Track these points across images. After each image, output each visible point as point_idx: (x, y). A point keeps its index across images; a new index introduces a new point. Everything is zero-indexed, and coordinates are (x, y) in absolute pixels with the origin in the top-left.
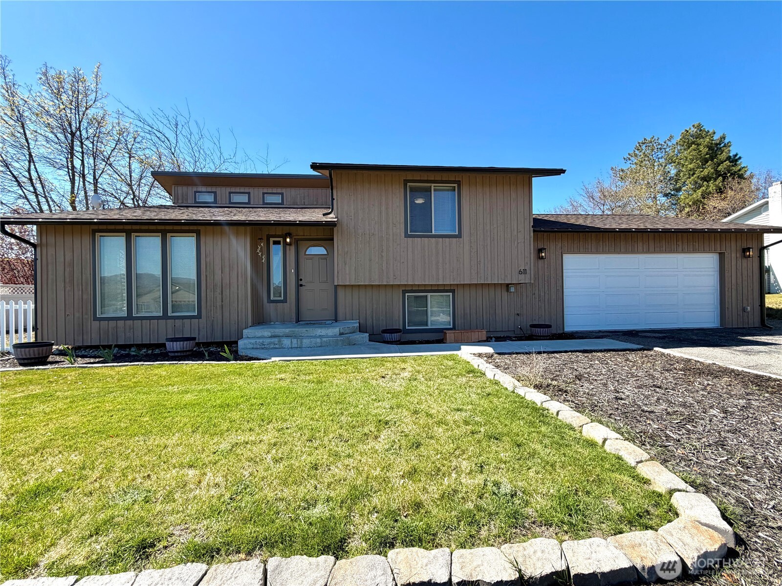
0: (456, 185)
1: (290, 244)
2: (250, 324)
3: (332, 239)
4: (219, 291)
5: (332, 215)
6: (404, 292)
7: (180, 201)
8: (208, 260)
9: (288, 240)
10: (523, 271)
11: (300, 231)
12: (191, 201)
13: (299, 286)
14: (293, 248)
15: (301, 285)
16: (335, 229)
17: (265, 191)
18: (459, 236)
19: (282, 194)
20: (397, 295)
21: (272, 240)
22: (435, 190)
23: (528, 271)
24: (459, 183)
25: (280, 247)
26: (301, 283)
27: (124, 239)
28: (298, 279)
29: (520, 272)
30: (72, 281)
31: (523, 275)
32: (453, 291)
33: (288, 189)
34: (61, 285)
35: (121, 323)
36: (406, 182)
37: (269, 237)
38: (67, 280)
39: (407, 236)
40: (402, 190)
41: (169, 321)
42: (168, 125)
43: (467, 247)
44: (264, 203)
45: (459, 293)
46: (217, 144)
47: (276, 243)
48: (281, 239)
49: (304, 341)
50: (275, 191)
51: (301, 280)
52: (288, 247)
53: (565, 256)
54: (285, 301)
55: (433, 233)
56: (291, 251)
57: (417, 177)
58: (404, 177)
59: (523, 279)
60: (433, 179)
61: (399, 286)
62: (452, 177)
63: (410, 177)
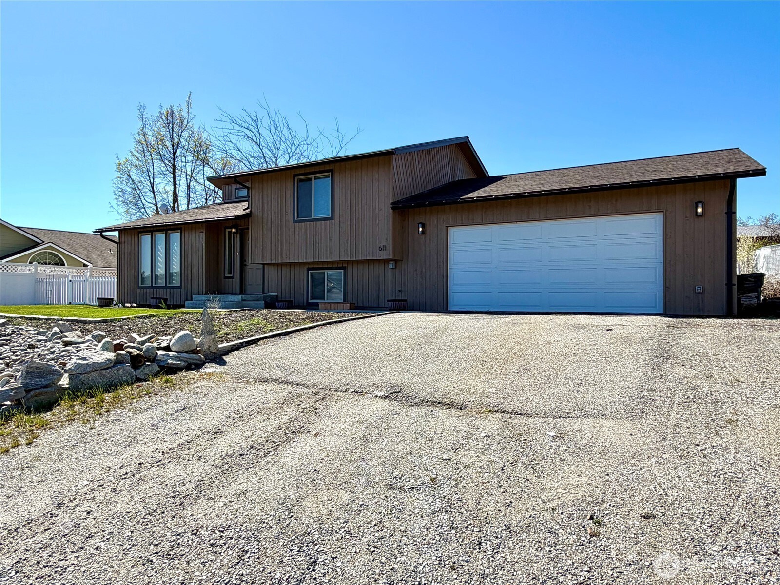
0: (330, 173)
1: (236, 233)
2: (204, 293)
5: (249, 210)
6: (308, 269)
9: (233, 230)
10: (382, 247)
13: (243, 265)
14: (238, 236)
15: (245, 265)
16: (251, 219)
18: (332, 218)
20: (303, 272)
21: (227, 230)
22: (315, 179)
23: (387, 248)
24: (332, 171)
26: (245, 263)
27: (150, 237)
28: (242, 260)
29: (380, 249)
31: (382, 251)
32: (344, 268)
34: (126, 267)
35: (148, 291)
36: (295, 176)
37: (225, 228)
39: (295, 222)
40: (293, 183)
43: (337, 228)
45: (349, 270)
51: (245, 261)
52: (235, 235)
54: (233, 277)
55: (313, 218)
56: (237, 238)
57: (302, 171)
58: (293, 172)
59: (383, 255)
60: (313, 170)
61: (304, 263)
62: (327, 167)
63: (298, 172)
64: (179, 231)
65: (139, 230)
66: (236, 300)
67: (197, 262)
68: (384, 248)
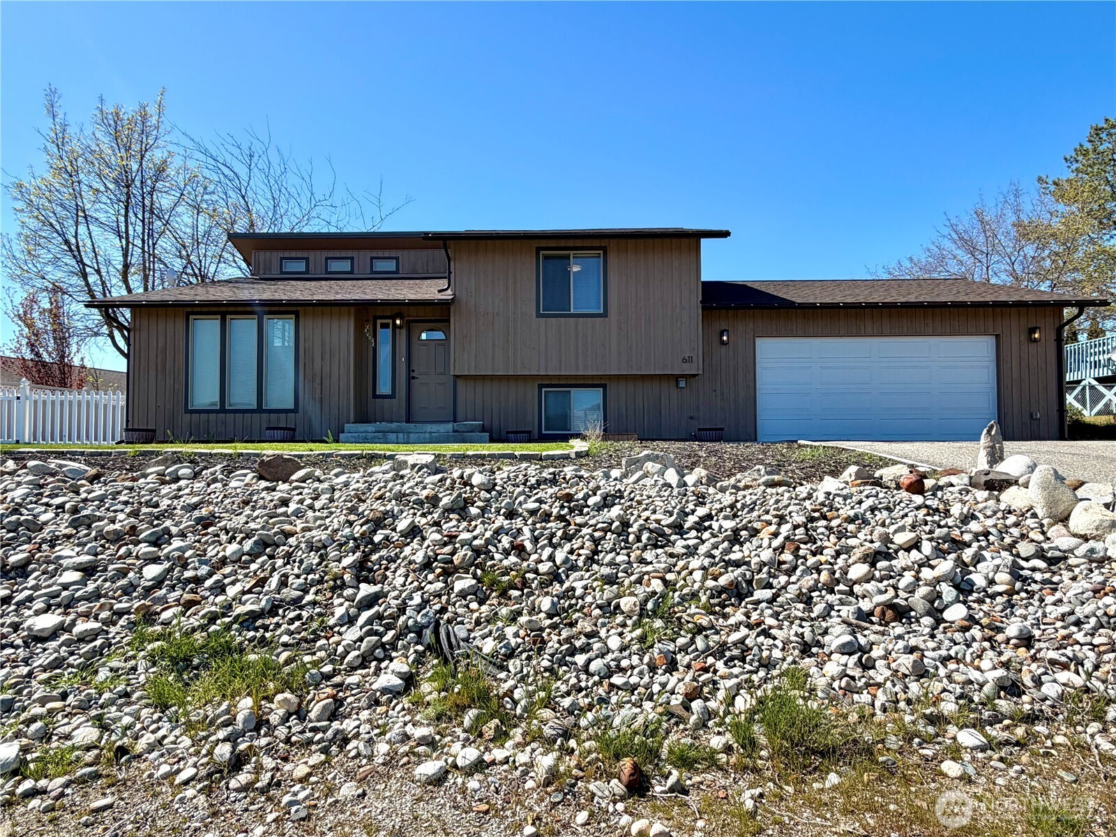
0: (601, 252)
1: (400, 327)
2: (352, 420)
3: (449, 321)
4: (318, 380)
5: (449, 292)
6: (541, 386)
7: (261, 272)
8: (307, 346)
9: (398, 322)
10: (688, 359)
11: (413, 311)
12: (275, 273)
13: (410, 378)
14: (404, 332)
15: (414, 378)
16: (452, 308)
17: (374, 254)
18: (605, 315)
19: (397, 259)
20: (531, 391)
21: (379, 322)
22: (575, 259)
23: (695, 359)
24: (605, 250)
25: (389, 331)
26: (413, 374)
27: (218, 322)
28: (410, 370)
29: (684, 361)
30: (164, 368)
31: (688, 364)
32: (604, 386)
33: (406, 252)
34: (153, 373)
35: (213, 416)
36: (538, 250)
37: (376, 318)
38: (159, 368)
39: (539, 315)
40: (534, 260)
41: (265, 416)
42: (240, 157)
43: (615, 329)
44: (373, 272)
45: (613, 388)
46: (307, 179)
47: (384, 326)
48: (390, 321)
49: (411, 435)
50: (387, 254)
51: (413, 371)
52: (398, 330)
53: (759, 341)
54: (393, 396)
55: (572, 311)
56: (402, 336)
57: (552, 243)
58: (536, 244)
59: (688, 370)
60: (572, 245)
61: (534, 377)
62: (596, 243)
63: (544, 243)
64: (293, 316)
65: (189, 309)
66: (442, 431)
67: (335, 369)
68: (690, 360)
